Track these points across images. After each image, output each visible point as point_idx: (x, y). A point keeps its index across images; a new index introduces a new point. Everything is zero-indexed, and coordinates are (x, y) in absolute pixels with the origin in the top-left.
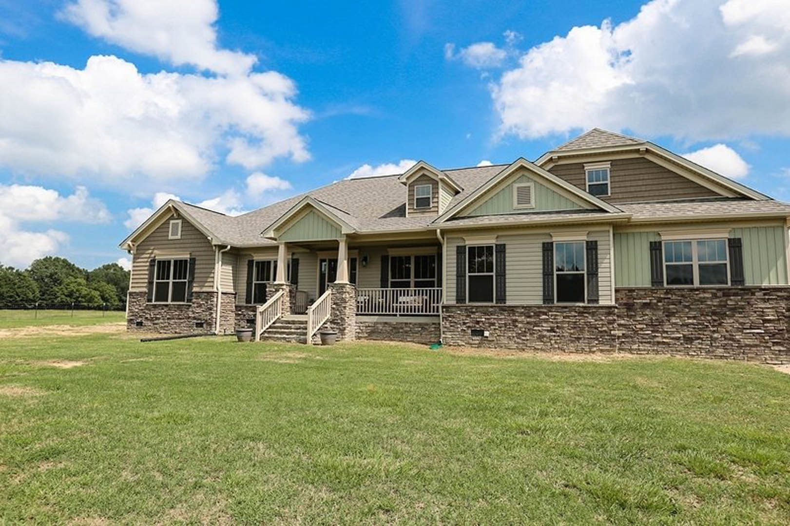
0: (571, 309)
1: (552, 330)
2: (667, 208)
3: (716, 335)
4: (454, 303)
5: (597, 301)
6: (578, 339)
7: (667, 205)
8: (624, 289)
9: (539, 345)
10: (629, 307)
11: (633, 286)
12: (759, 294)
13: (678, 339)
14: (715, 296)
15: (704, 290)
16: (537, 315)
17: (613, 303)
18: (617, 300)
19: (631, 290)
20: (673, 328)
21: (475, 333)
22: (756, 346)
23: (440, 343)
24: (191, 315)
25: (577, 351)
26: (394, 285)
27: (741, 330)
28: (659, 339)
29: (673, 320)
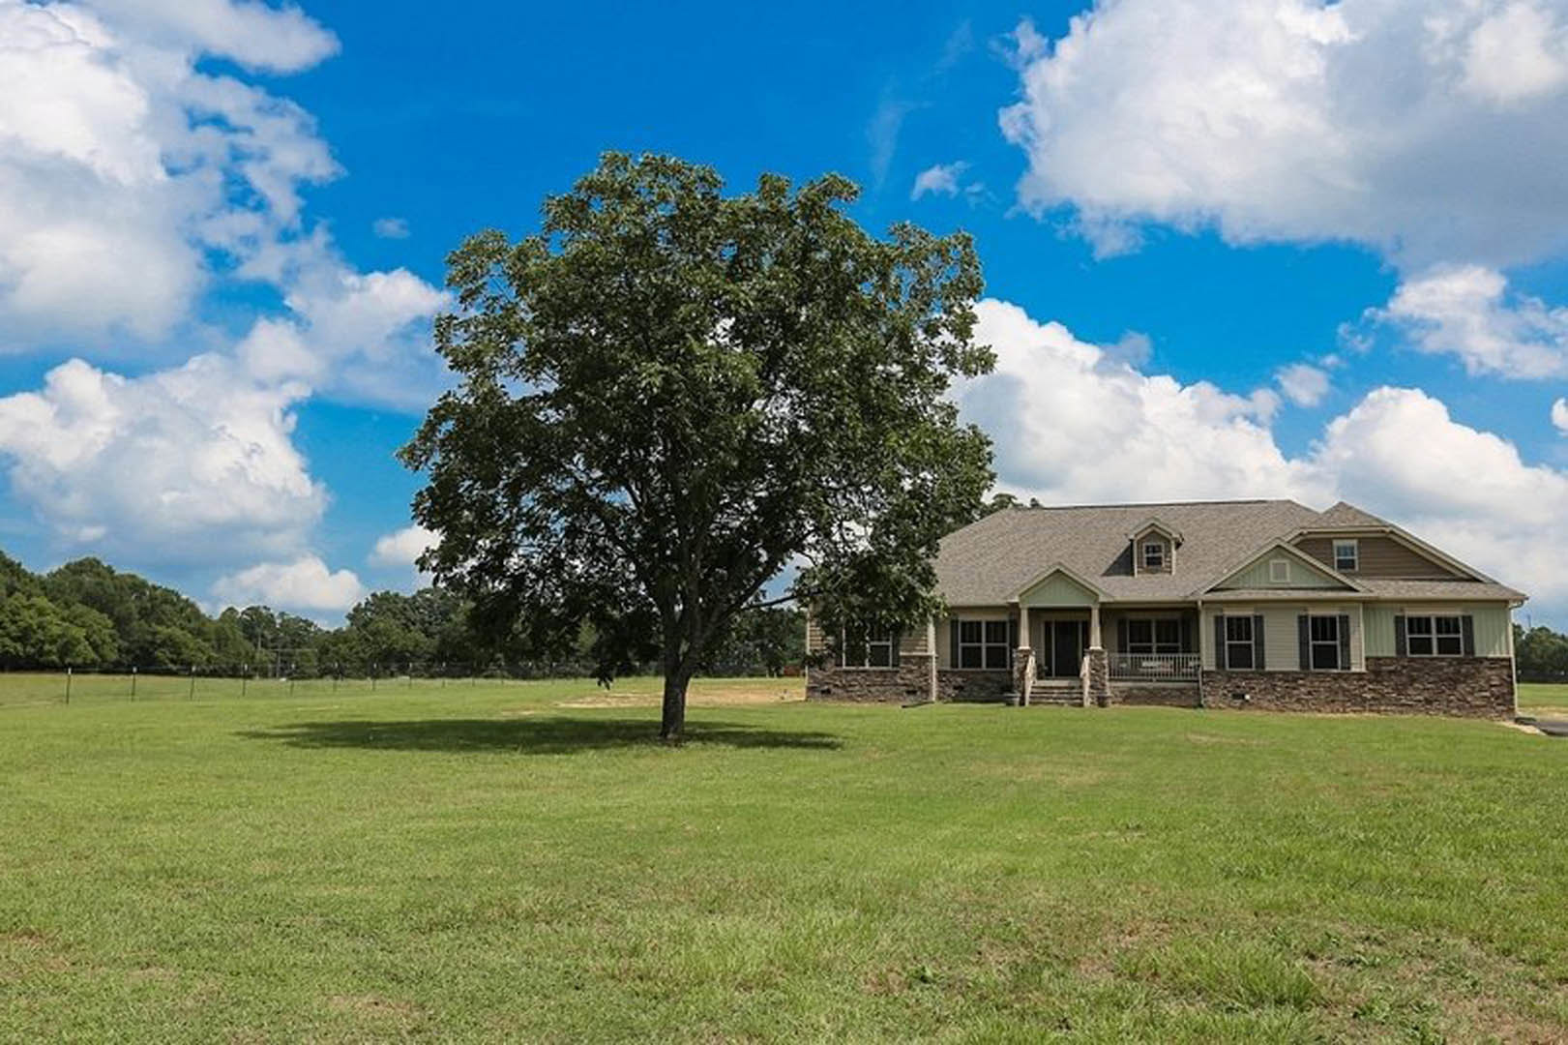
0: (1328, 675)
1: (1310, 693)
2: (1409, 586)
3: (1452, 697)
4: (1213, 668)
5: (1349, 668)
6: (1333, 701)
7: (1410, 583)
8: (1372, 658)
9: (1297, 706)
10: (1377, 673)
11: (1380, 654)
12: (1486, 663)
13: (1420, 701)
14: (1450, 665)
15: (1443, 660)
16: (1295, 680)
17: (1363, 670)
18: (1367, 667)
19: (1379, 659)
20: (1415, 693)
21: (1236, 696)
22: (1484, 706)
23: (1201, 706)
24: (899, 681)
25: (1332, 712)
26: (1134, 650)
27: (1471, 694)
28: (1403, 701)
29: (1417, 685)
